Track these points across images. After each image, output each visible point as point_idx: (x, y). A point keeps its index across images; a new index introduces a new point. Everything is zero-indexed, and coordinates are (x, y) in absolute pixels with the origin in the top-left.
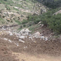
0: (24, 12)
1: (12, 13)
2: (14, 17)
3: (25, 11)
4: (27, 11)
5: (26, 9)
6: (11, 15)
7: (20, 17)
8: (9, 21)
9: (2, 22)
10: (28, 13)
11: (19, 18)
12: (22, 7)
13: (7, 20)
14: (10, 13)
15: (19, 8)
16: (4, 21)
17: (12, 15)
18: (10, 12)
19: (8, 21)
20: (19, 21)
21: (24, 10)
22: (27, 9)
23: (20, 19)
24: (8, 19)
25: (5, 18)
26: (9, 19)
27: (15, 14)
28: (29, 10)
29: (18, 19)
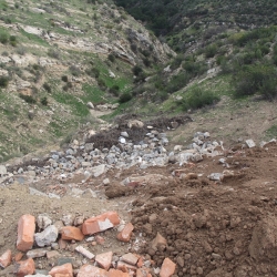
0: (70, 51)
1: (30, 59)
2: (43, 80)
4: (80, 44)
5: (73, 34)
6: (32, 72)
8: (35, 102)
12: (53, 25)
13: (22, 96)
14: (24, 58)
16: (10, 101)
18: (21, 53)
19: (29, 100)
20: (71, 97)
21: (69, 41)
22: (78, 35)
24: (24, 93)
25: (12, 87)
26: (29, 93)
28: (87, 39)
29: (65, 89)
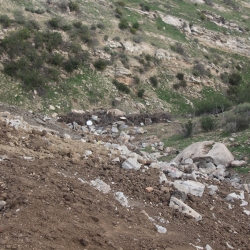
0: (212, 50)
1: (146, 48)
2: (153, 72)
3: (218, 43)
4: (231, 44)
5: (224, 31)
6: (141, 62)
7: (188, 76)
8: (127, 92)
9: (91, 93)
10: (236, 56)
11: (180, 76)
12: (203, 19)
13: (115, 83)
14: (138, 46)
15: (185, 25)
16: (99, 85)
17: (148, 58)
18: (136, 41)
19: (122, 88)
20: (178, 96)
21: (216, 38)
22: (235, 33)
23: (184, 84)
24: (121, 81)
25: (109, 72)
26: (128, 82)
27: (161, 54)
28: (243, 39)
29: (176, 87)
